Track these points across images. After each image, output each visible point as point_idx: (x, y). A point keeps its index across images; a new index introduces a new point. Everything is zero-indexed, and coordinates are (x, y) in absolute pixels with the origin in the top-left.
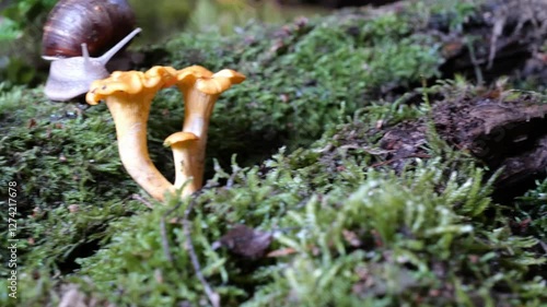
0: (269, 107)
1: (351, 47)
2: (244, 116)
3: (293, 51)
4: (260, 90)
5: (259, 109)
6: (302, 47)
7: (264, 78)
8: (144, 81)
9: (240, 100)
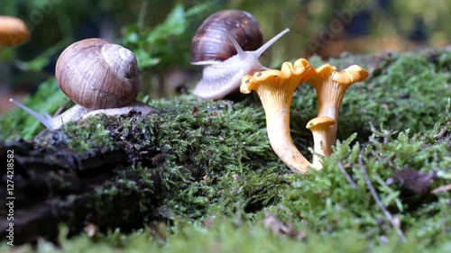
0: (375, 113)
1: (433, 71)
2: (357, 119)
3: (386, 74)
4: (366, 99)
5: (367, 114)
6: (393, 71)
7: (368, 91)
8: (292, 69)
9: (351, 106)
